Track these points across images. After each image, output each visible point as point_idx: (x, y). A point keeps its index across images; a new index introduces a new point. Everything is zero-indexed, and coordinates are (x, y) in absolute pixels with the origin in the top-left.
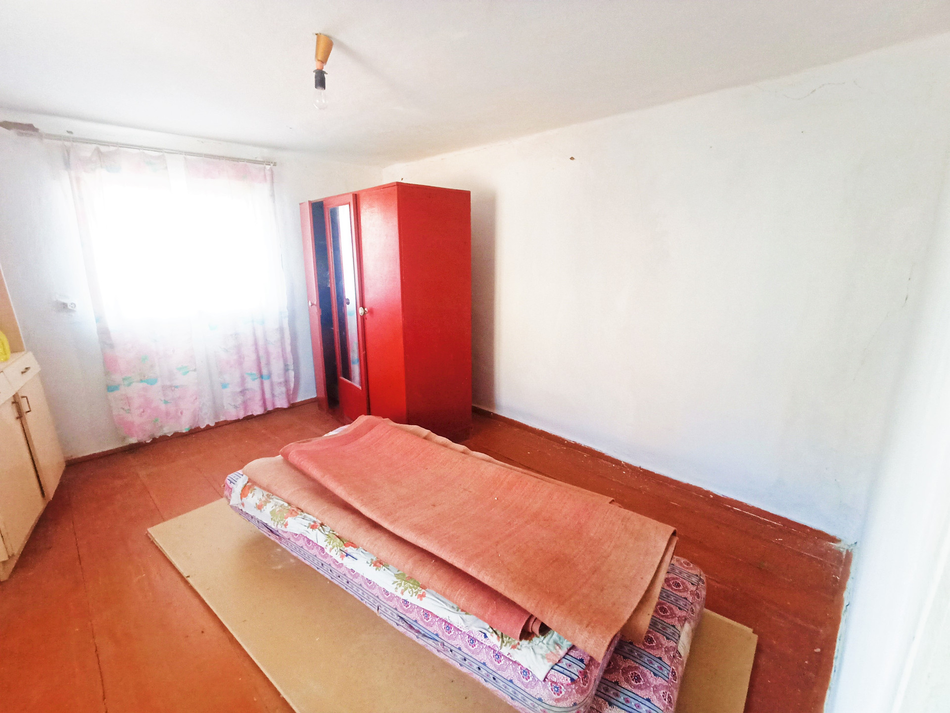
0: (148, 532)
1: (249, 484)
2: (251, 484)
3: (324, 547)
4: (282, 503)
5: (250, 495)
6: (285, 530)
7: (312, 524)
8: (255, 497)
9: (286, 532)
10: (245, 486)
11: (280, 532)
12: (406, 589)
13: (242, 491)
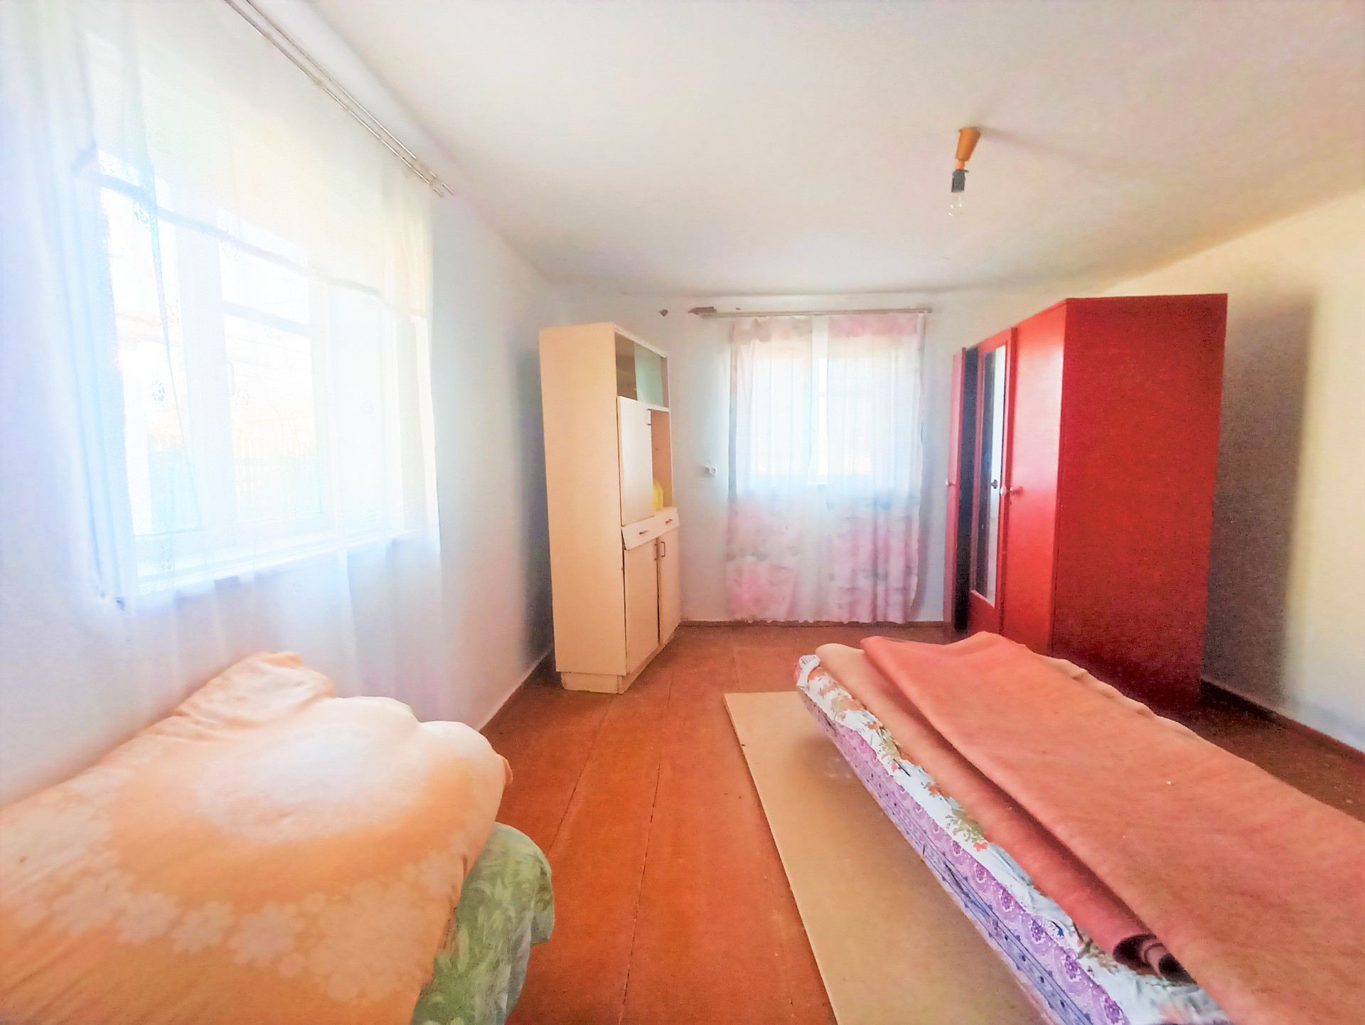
0: (724, 697)
1: (820, 668)
2: (822, 668)
3: (877, 751)
4: (846, 693)
5: (817, 678)
6: (842, 723)
7: (872, 724)
8: (822, 681)
9: (842, 727)
10: (815, 669)
11: (837, 725)
12: (961, 830)
13: (811, 672)
